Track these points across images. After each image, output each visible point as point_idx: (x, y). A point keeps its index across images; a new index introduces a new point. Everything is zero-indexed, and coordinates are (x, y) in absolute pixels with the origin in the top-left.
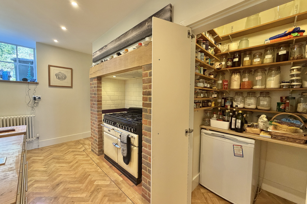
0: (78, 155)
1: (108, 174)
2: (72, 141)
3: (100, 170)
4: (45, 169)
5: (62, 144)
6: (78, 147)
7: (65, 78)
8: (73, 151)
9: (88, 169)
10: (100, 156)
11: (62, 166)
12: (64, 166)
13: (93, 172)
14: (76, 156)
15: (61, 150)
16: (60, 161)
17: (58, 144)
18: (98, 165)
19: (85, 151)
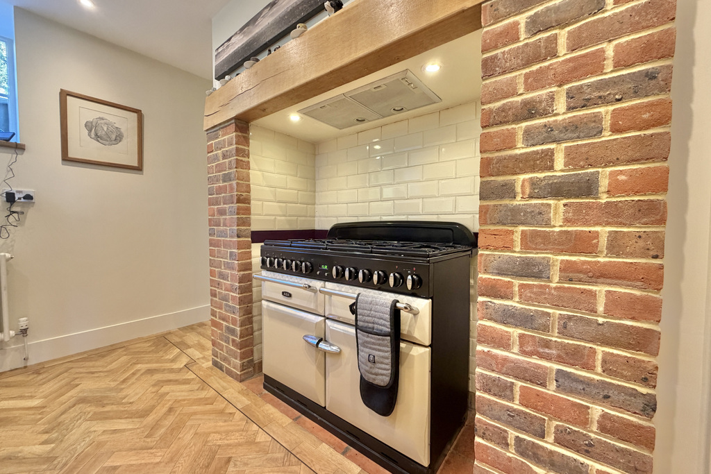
0: (169, 381)
1: (297, 449)
2: (142, 338)
3: (262, 437)
4: (48, 447)
5: (112, 349)
6: (168, 357)
7: (119, 138)
8: (150, 372)
9: (217, 436)
10: (247, 382)
11: (115, 431)
12: (124, 430)
13: (240, 445)
14: (165, 389)
15: (108, 368)
16: (108, 408)
17: (97, 350)
18: (248, 416)
19: (194, 368)
